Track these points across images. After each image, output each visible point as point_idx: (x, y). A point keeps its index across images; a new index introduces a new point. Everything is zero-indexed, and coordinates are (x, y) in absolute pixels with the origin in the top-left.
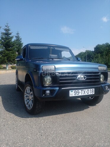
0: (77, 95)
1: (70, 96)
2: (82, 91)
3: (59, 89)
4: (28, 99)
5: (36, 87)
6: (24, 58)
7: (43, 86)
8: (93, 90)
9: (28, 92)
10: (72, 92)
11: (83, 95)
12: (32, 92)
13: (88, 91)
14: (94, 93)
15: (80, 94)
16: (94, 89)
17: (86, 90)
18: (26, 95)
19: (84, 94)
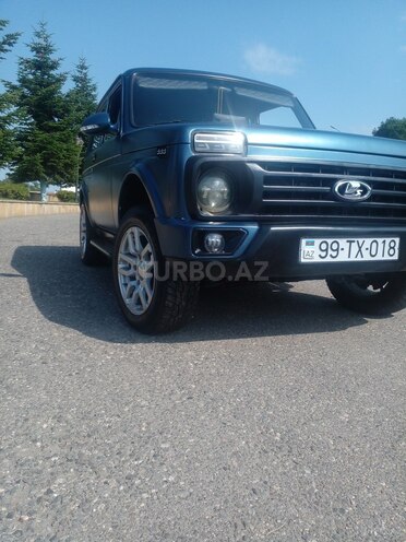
0: (328, 259)
1: (303, 260)
2: (351, 242)
3: (259, 231)
4: (133, 278)
5: (165, 219)
6: (113, 122)
7: (196, 217)
8: (392, 245)
9: (132, 250)
10: (313, 244)
11: (353, 259)
12: (148, 248)
13: (375, 244)
14: (396, 257)
15: (343, 257)
16: (397, 240)
17: (368, 241)
18: (125, 262)
19: (359, 259)
